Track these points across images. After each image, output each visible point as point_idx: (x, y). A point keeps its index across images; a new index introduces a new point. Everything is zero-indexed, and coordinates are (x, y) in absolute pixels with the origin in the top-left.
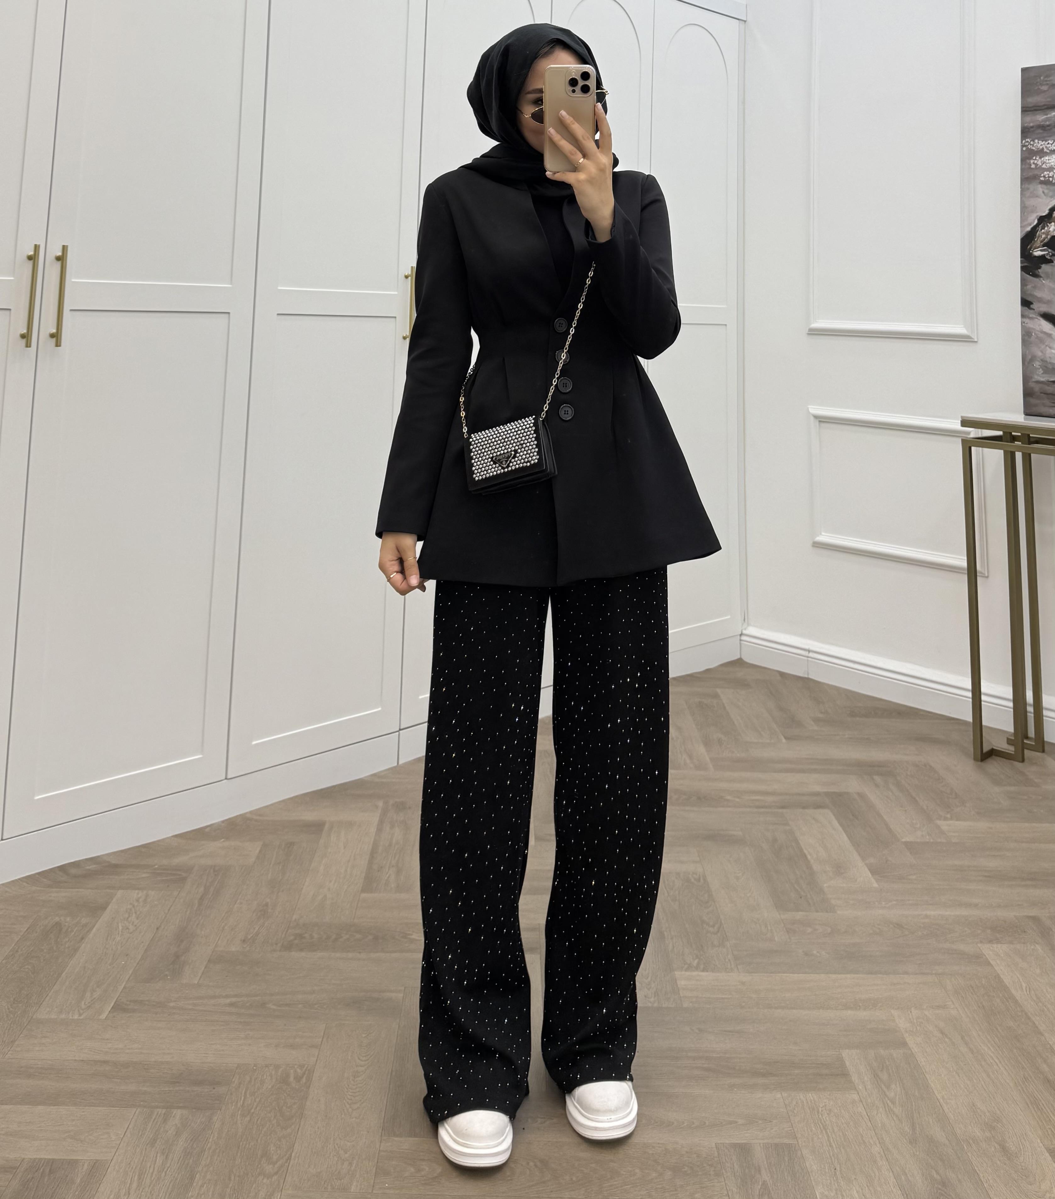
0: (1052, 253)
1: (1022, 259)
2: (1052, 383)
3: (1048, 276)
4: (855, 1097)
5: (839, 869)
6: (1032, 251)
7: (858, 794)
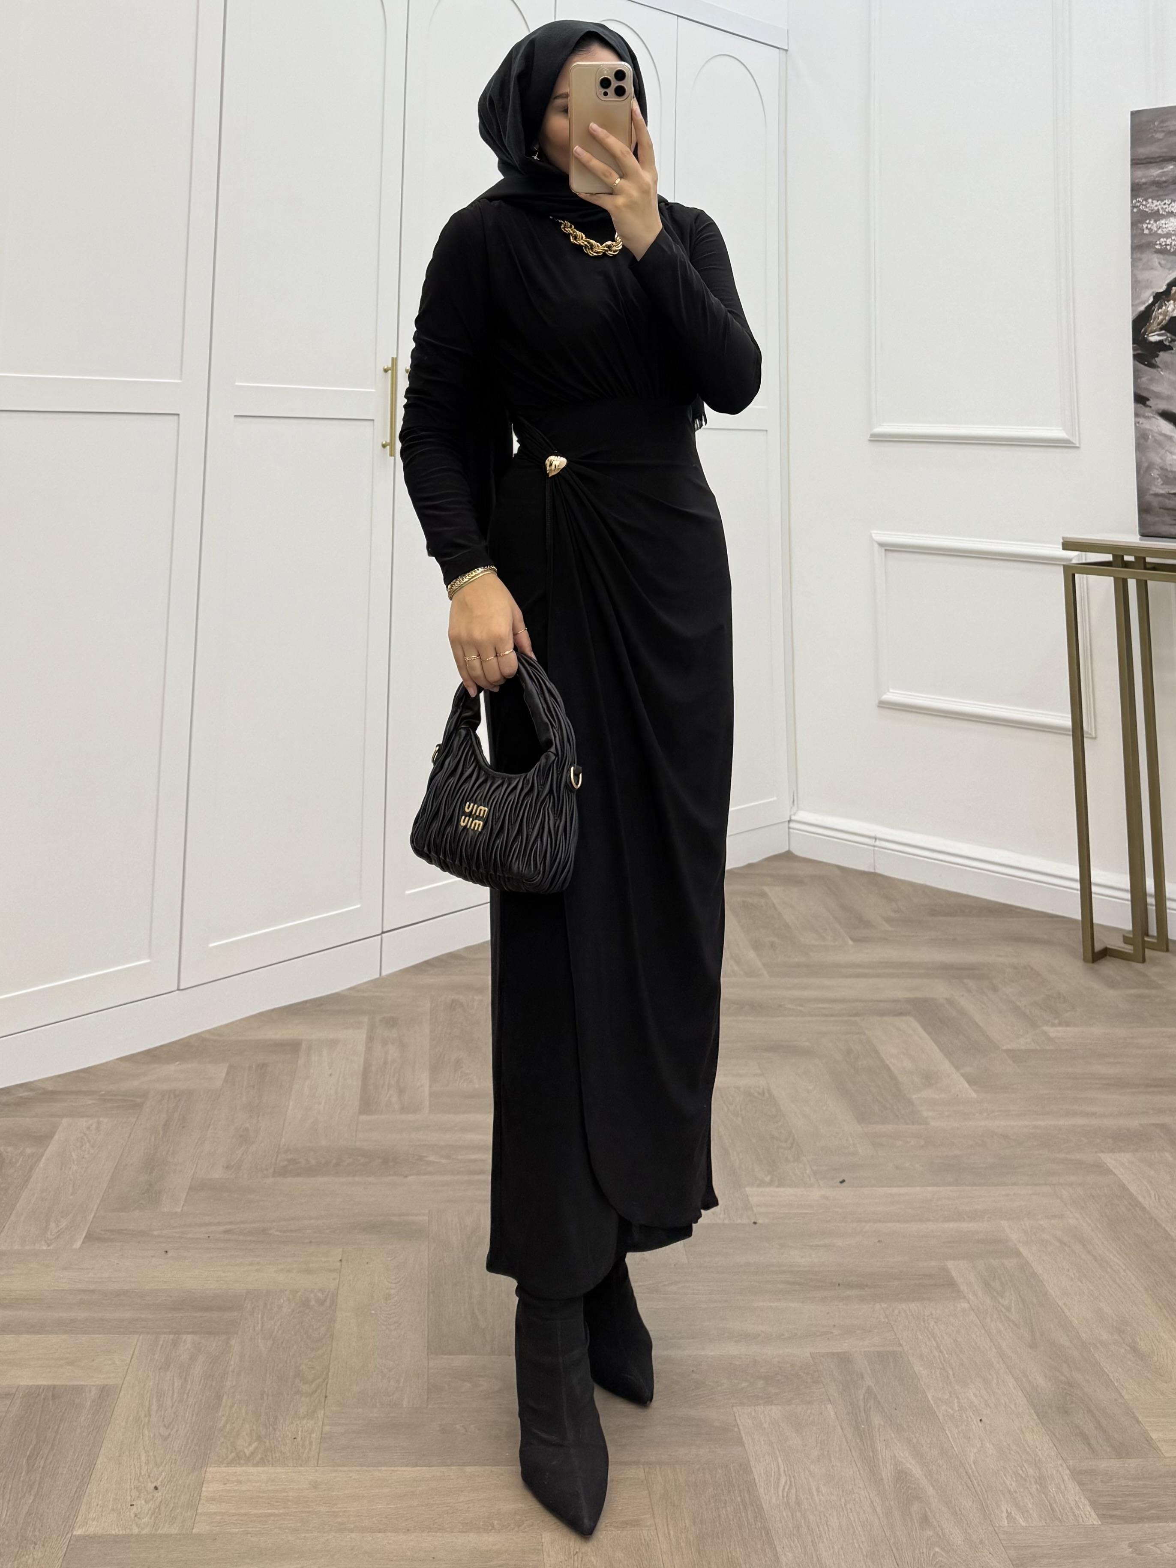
0: (1171, 338)
1: (1135, 345)
2: (1173, 496)
3: (1167, 366)
4: (965, 1305)
5: (929, 1079)
6: (1148, 335)
7: (947, 999)
